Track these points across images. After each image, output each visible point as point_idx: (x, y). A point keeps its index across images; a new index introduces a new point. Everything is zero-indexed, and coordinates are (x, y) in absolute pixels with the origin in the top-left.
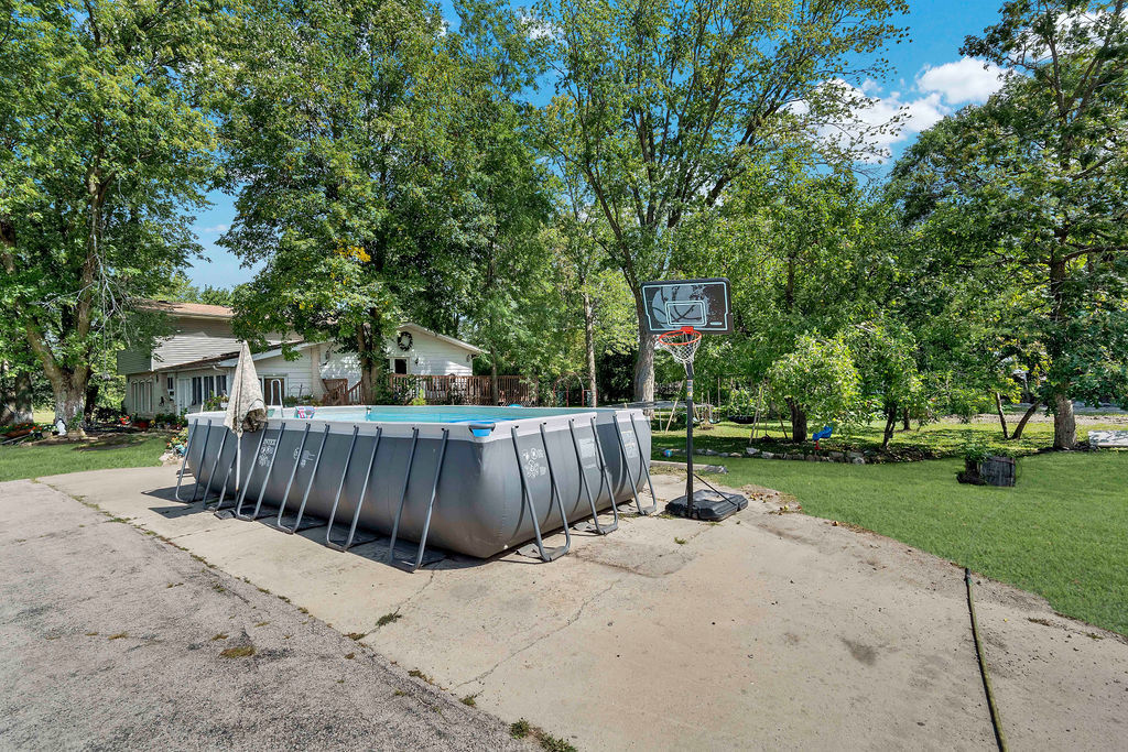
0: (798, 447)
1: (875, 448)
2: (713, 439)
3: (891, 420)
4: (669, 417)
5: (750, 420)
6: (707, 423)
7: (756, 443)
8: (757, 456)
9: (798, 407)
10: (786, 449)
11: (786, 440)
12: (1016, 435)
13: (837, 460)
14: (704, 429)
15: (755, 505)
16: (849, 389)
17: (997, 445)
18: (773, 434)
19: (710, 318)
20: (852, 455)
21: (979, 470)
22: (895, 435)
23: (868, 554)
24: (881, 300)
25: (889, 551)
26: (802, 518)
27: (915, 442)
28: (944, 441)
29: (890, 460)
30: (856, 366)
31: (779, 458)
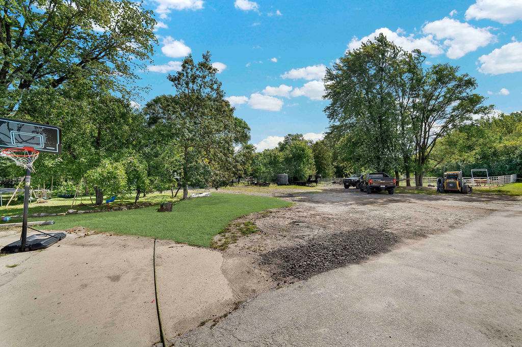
0: (98, 207)
1: (132, 204)
2: (47, 207)
3: (139, 193)
4: (10, 197)
5: (72, 196)
6: (42, 200)
7: (74, 207)
8: (76, 213)
9: (99, 190)
10: (92, 208)
11: (92, 204)
12: (175, 196)
13: (116, 210)
14: (40, 203)
15: (71, 236)
16: (123, 182)
17: (170, 199)
18: (85, 202)
19: (46, 145)
20: (122, 207)
21: (164, 207)
22: (139, 199)
23: (123, 243)
24: (137, 150)
25: (131, 240)
26: (96, 236)
27: (147, 201)
28: (156, 199)
29: (137, 207)
30: (126, 173)
31: (87, 212)
